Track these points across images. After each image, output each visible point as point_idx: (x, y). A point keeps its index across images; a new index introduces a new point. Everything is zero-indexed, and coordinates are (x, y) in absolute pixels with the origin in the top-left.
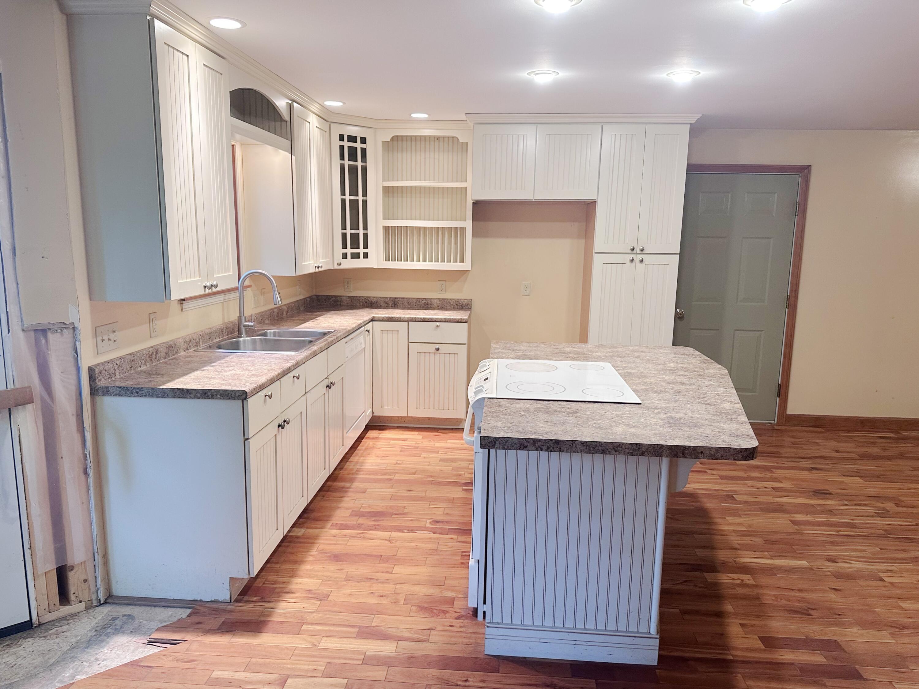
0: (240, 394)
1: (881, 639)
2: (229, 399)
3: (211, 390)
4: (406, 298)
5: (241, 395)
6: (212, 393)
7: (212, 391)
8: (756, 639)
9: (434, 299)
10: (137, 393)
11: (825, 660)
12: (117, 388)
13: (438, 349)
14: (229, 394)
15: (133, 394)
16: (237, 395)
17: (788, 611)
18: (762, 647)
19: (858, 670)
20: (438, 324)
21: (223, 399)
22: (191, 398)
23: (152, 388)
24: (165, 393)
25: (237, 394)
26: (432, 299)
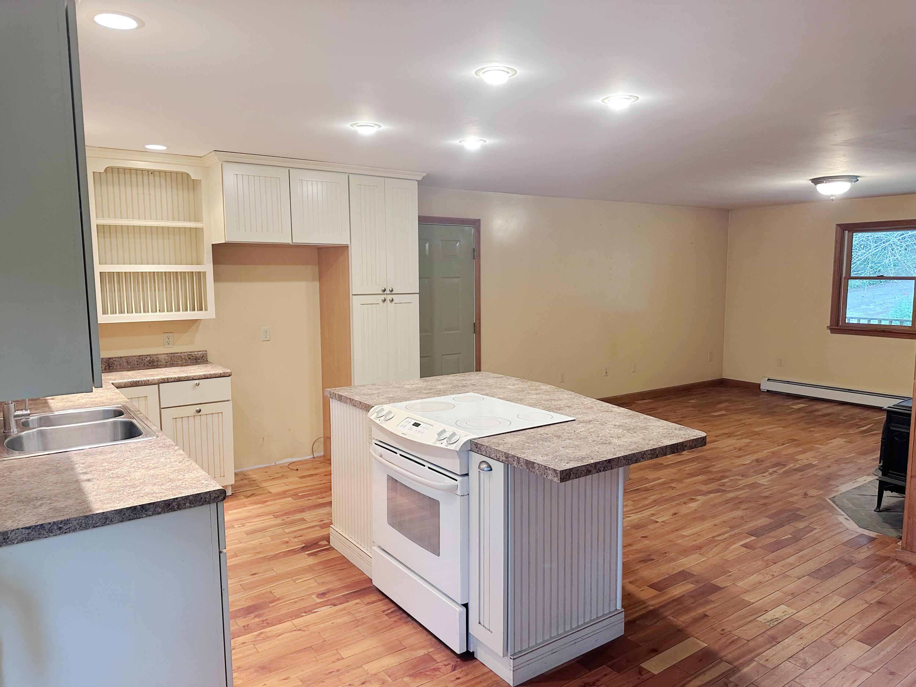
0: (217, 496)
1: (700, 560)
2: (203, 504)
3: (177, 498)
4: (124, 357)
5: (219, 496)
6: (178, 502)
7: (178, 500)
8: (647, 589)
9: (160, 354)
10: (60, 528)
11: (693, 585)
12: (24, 530)
13: (199, 411)
14: (201, 498)
15: (52, 532)
16: (212, 498)
17: (640, 561)
18: (657, 592)
19: (714, 583)
20: (197, 382)
21: (194, 507)
22: (148, 516)
23: (85, 516)
24: (106, 519)
25: (213, 496)
26: (158, 355)
